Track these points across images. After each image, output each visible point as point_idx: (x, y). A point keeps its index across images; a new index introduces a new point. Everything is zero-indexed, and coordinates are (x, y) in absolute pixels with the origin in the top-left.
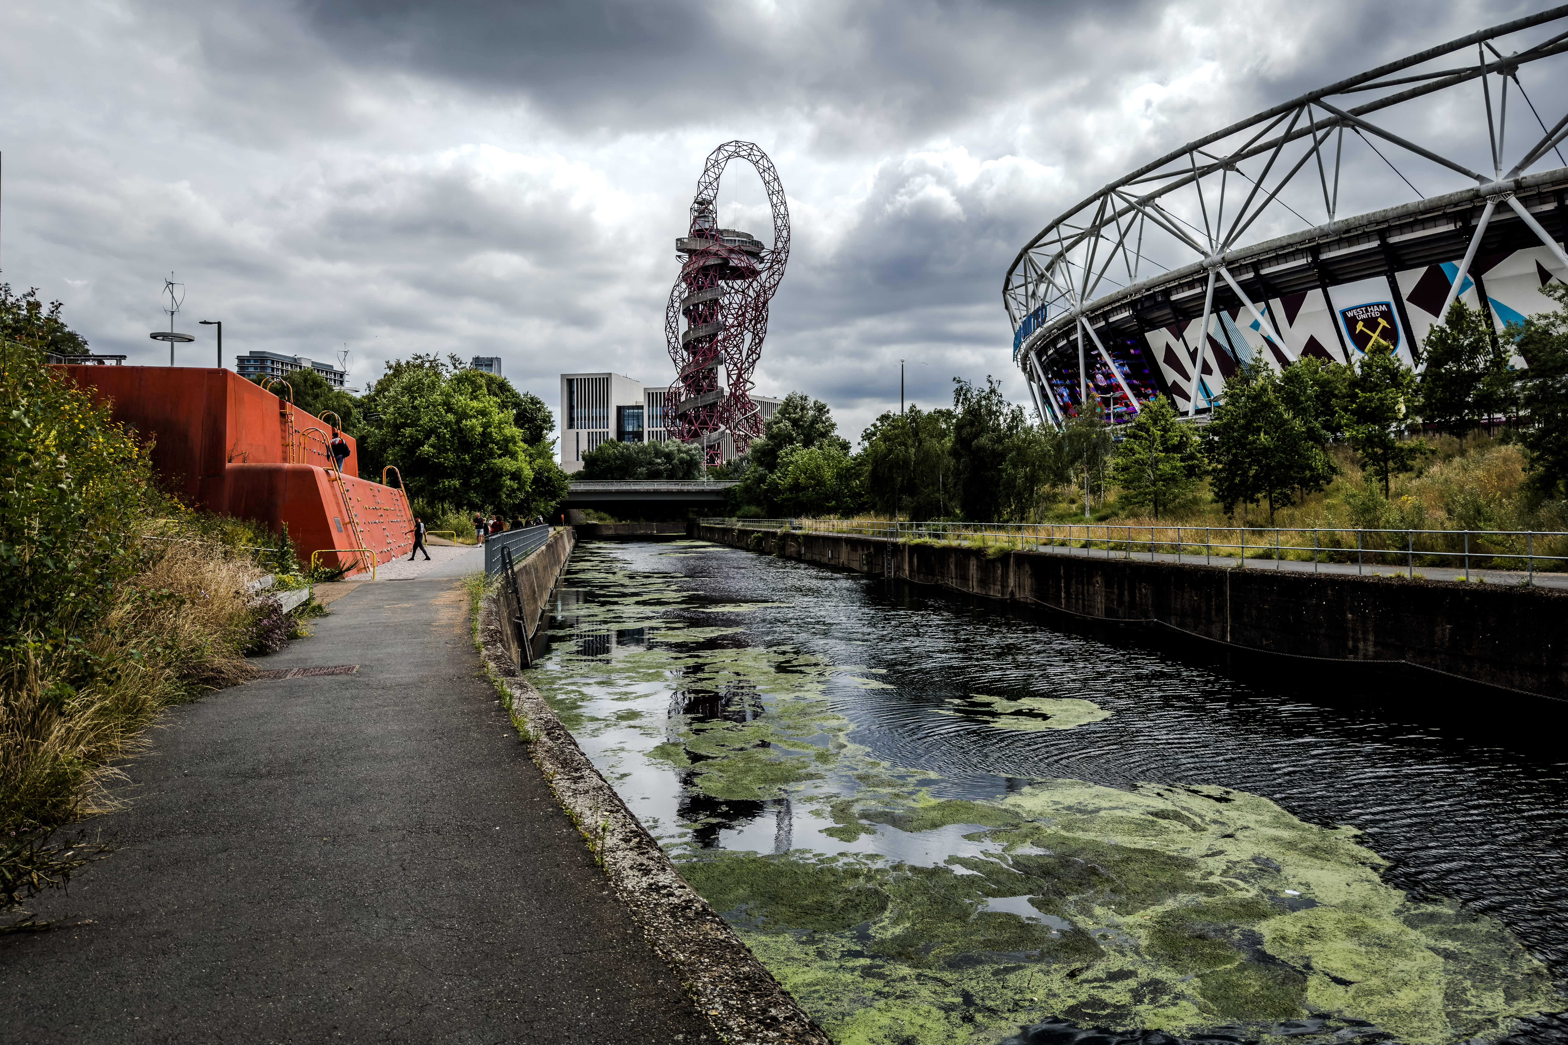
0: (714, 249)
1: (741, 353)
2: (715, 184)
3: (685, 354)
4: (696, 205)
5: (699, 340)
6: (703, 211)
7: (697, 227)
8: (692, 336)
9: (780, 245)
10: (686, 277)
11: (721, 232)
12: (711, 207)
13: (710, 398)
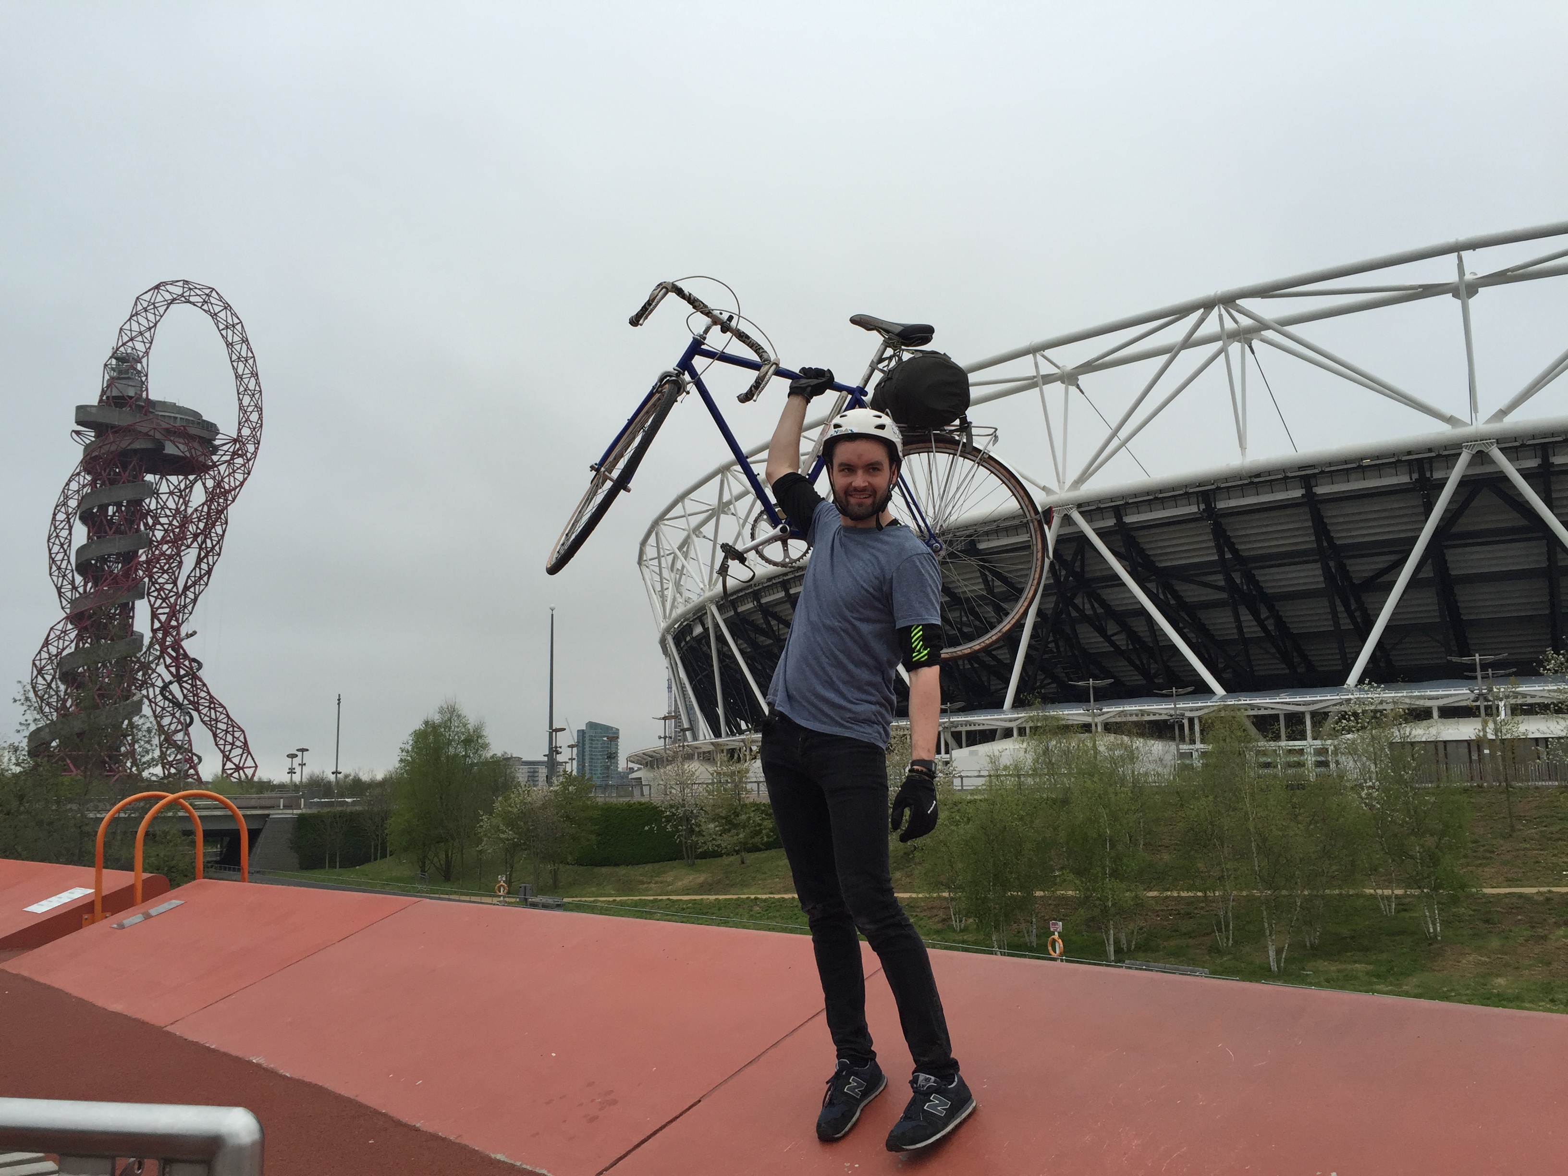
0: (144, 428)
1: (175, 583)
2: (147, 335)
3: (79, 579)
4: (114, 361)
5: (103, 560)
6: (127, 372)
7: (115, 393)
8: (94, 552)
9: (245, 432)
10: (89, 463)
11: (154, 404)
12: (139, 367)
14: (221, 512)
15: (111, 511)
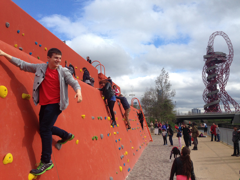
0: (213, 57)
1: (222, 80)
2: (212, 42)
3: (208, 82)
4: (208, 48)
7: (209, 52)
8: (209, 77)
9: (231, 53)
10: (206, 64)
11: (215, 53)
12: (212, 47)
13: (215, 92)
14: (228, 68)
15: (211, 71)
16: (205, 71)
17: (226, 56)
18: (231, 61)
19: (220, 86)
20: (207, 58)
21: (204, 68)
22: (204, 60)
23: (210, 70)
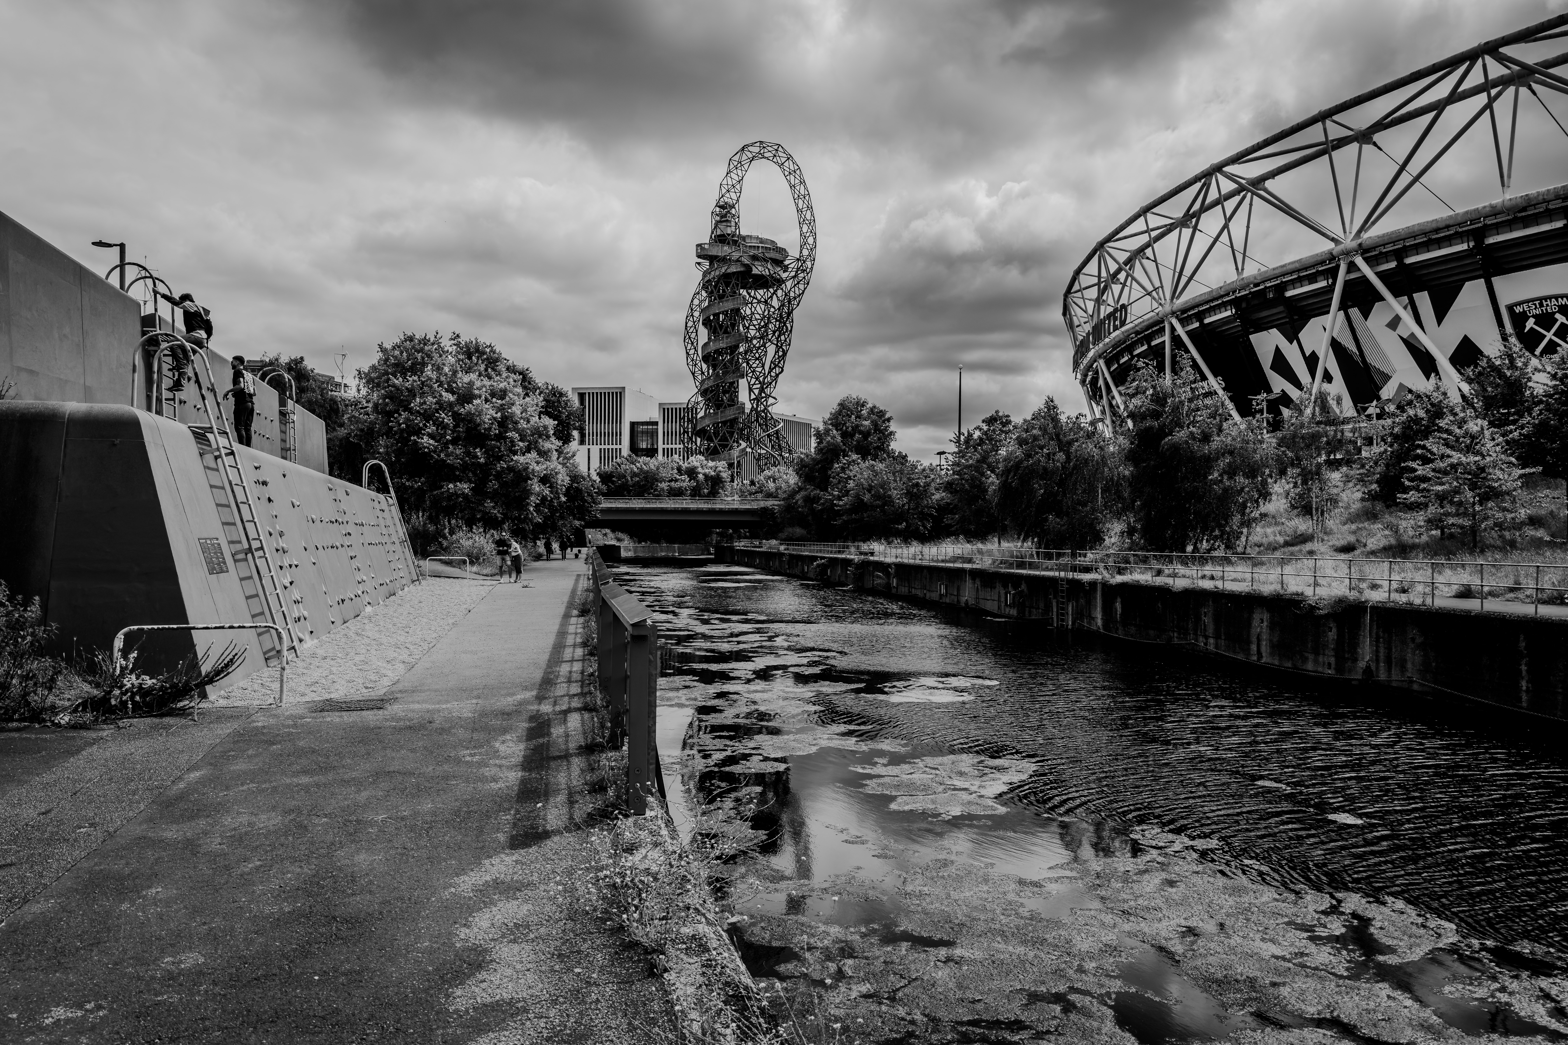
0: (736, 255)
1: (763, 366)
2: (738, 187)
3: (704, 366)
4: (718, 209)
5: (718, 352)
6: (725, 216)
7: (719, 232)
8: (712, 347)
9: (805, 252)
10: (706, 285)
11: (744, 238)
12: (733, 211)
13: (730, 414)
14: (789, 314)
15: (721, 317)
16: (696, 314)
17: (786, 263)
18: (802, 287)
19: (751, 390)
20: (712, 259)
21: (696, 302)
22: (699, 264)
23: (716, 315)
